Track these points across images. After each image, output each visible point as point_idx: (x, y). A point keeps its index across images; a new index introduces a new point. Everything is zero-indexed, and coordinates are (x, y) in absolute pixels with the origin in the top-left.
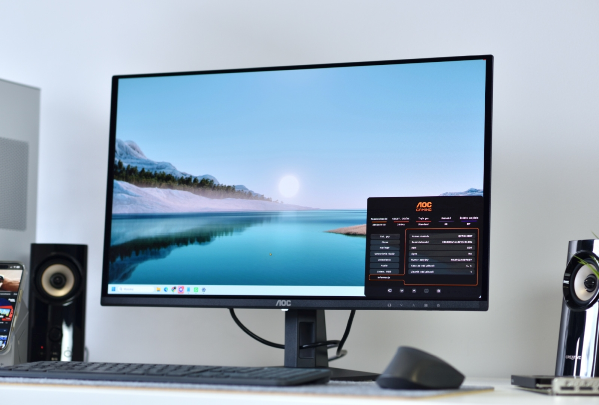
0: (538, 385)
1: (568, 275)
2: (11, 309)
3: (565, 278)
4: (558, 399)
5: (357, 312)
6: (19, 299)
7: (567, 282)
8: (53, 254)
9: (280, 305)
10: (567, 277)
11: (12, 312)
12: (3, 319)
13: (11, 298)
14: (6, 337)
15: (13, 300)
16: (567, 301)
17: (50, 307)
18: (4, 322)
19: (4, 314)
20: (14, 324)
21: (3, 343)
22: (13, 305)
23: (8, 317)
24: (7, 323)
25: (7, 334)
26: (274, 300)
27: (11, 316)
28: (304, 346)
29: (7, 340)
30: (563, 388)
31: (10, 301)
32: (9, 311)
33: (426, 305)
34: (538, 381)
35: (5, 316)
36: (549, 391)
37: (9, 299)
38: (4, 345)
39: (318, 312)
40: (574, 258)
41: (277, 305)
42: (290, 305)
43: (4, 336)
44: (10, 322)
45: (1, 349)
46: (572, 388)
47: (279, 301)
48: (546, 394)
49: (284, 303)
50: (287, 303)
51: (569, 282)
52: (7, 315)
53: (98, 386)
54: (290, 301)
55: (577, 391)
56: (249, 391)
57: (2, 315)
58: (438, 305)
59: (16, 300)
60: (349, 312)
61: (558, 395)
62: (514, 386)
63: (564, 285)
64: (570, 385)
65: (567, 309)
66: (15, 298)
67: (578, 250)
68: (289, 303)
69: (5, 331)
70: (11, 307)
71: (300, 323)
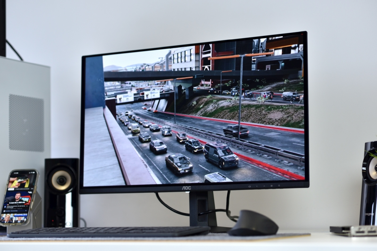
0: (344, 231)
1: (365, 163)
2: (29, 198)
3: (364, 166)
4: (354, 239)
5: (231, 191)
6: (34, 192)
7: (364, 169)
8: (59, 164)
9: (185, 189)
10: (365, 165)
11: (30, 199)
12: (25, 204)
13: (30, 191)
14: (26, 214)
15: (30, 192)
16: (365, 180)
17: (58, 196)
18: (26, 205)
19: (26, 201)
20: (31, 207)
21: (25, 218)
22: (31, 195)
23: (28, 202)
24: (27, 206)
25: (27, 212)
26: (181, 186)
27: (29, 202)
28: (201, 213)
29: (27, 217)
30: (357, 232)
31: (29, 193)
32: (28, 199)
33: (272, 186)
34: (344, 228)
35: (26, 202)
36: (349, 234)
37: (29, 192)
38: (25, 220)
39: (209, 192)
40: (368, 154)
41: (183, 189)
42: (190, 189)
43: (25, 214)
44: (29, 206)
45: (24, 222)
46: (363, 232)
47: (184, 187)
48: (347, 236)
49: (187, 188)
50: (188, 188)
51: (366, 169)
52: (27, 201)
53: (65, 241)
54: (190, 187)
55: (366, 234)
56: (153, 240)
57: (25, 201)
58: (279, 185)
59: (32, 192)
60: (227, 192)
61: (354, 236)
62: (331, 233)
63: (363, 170)
64: (361, 230)
65: (366, 185)
66: (32, 191)
67: (371, 148)
68: (190, 188)
69: (26, 211)
70: (29, 196)
71: (198, 200)
